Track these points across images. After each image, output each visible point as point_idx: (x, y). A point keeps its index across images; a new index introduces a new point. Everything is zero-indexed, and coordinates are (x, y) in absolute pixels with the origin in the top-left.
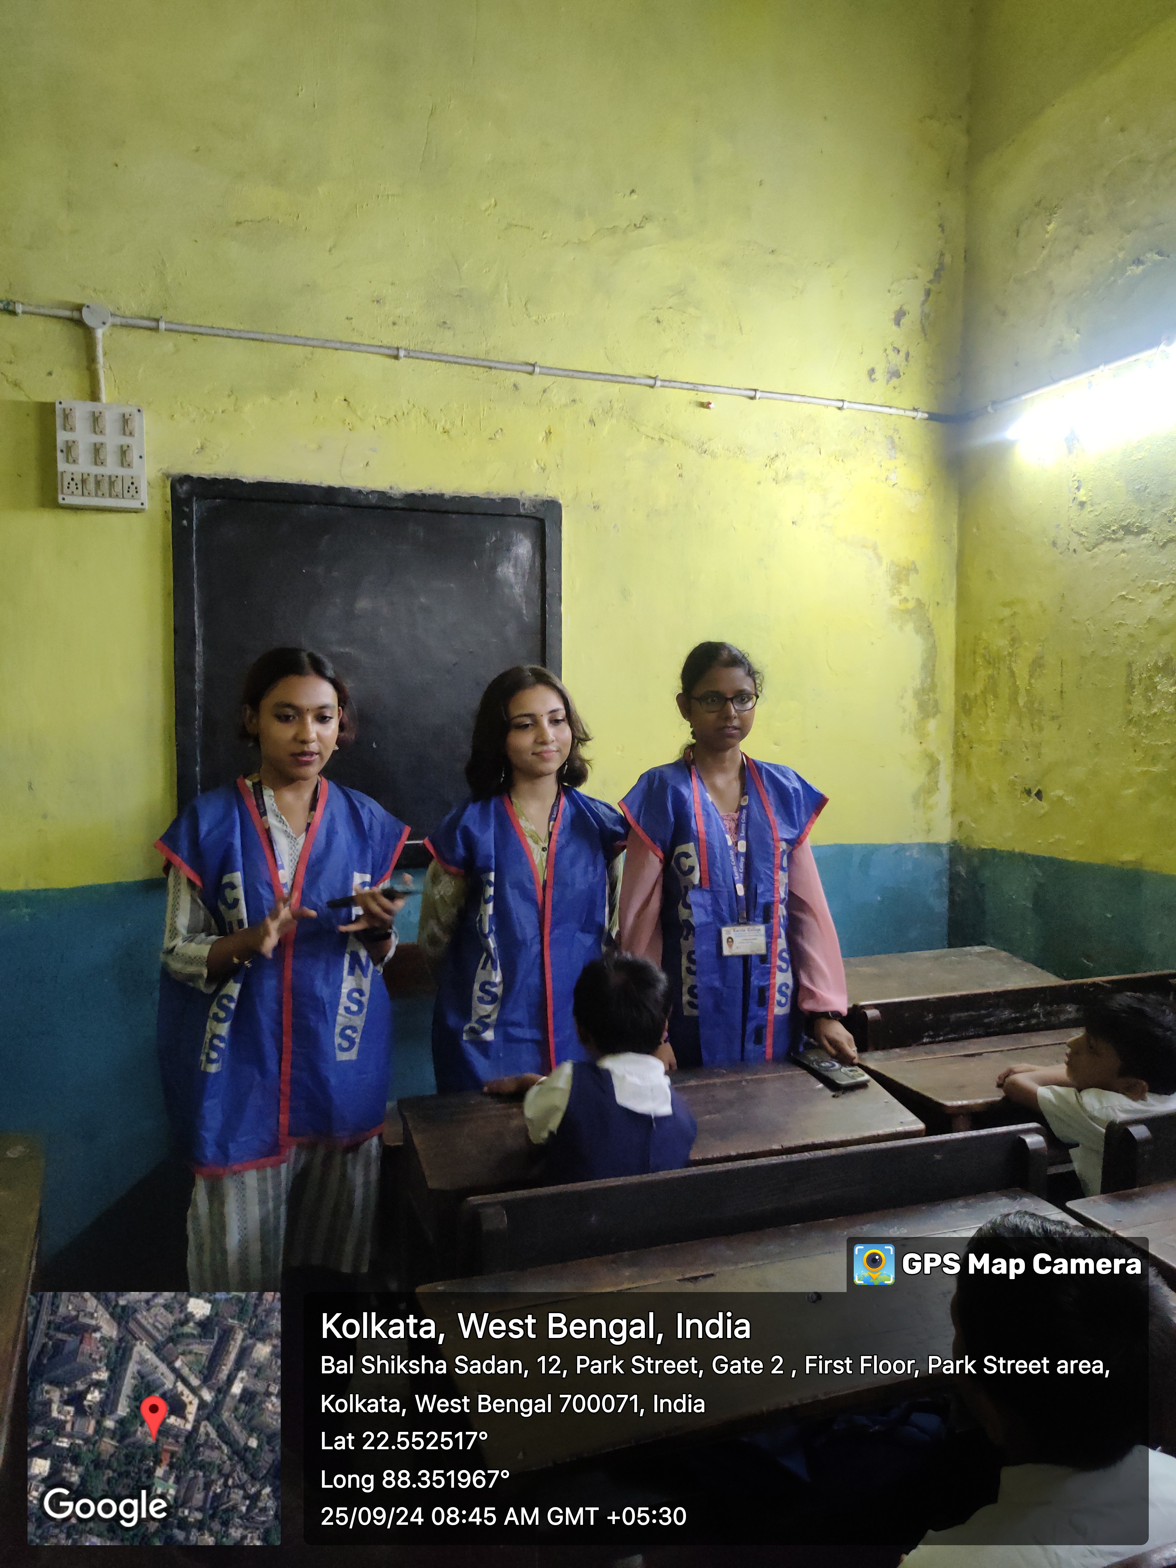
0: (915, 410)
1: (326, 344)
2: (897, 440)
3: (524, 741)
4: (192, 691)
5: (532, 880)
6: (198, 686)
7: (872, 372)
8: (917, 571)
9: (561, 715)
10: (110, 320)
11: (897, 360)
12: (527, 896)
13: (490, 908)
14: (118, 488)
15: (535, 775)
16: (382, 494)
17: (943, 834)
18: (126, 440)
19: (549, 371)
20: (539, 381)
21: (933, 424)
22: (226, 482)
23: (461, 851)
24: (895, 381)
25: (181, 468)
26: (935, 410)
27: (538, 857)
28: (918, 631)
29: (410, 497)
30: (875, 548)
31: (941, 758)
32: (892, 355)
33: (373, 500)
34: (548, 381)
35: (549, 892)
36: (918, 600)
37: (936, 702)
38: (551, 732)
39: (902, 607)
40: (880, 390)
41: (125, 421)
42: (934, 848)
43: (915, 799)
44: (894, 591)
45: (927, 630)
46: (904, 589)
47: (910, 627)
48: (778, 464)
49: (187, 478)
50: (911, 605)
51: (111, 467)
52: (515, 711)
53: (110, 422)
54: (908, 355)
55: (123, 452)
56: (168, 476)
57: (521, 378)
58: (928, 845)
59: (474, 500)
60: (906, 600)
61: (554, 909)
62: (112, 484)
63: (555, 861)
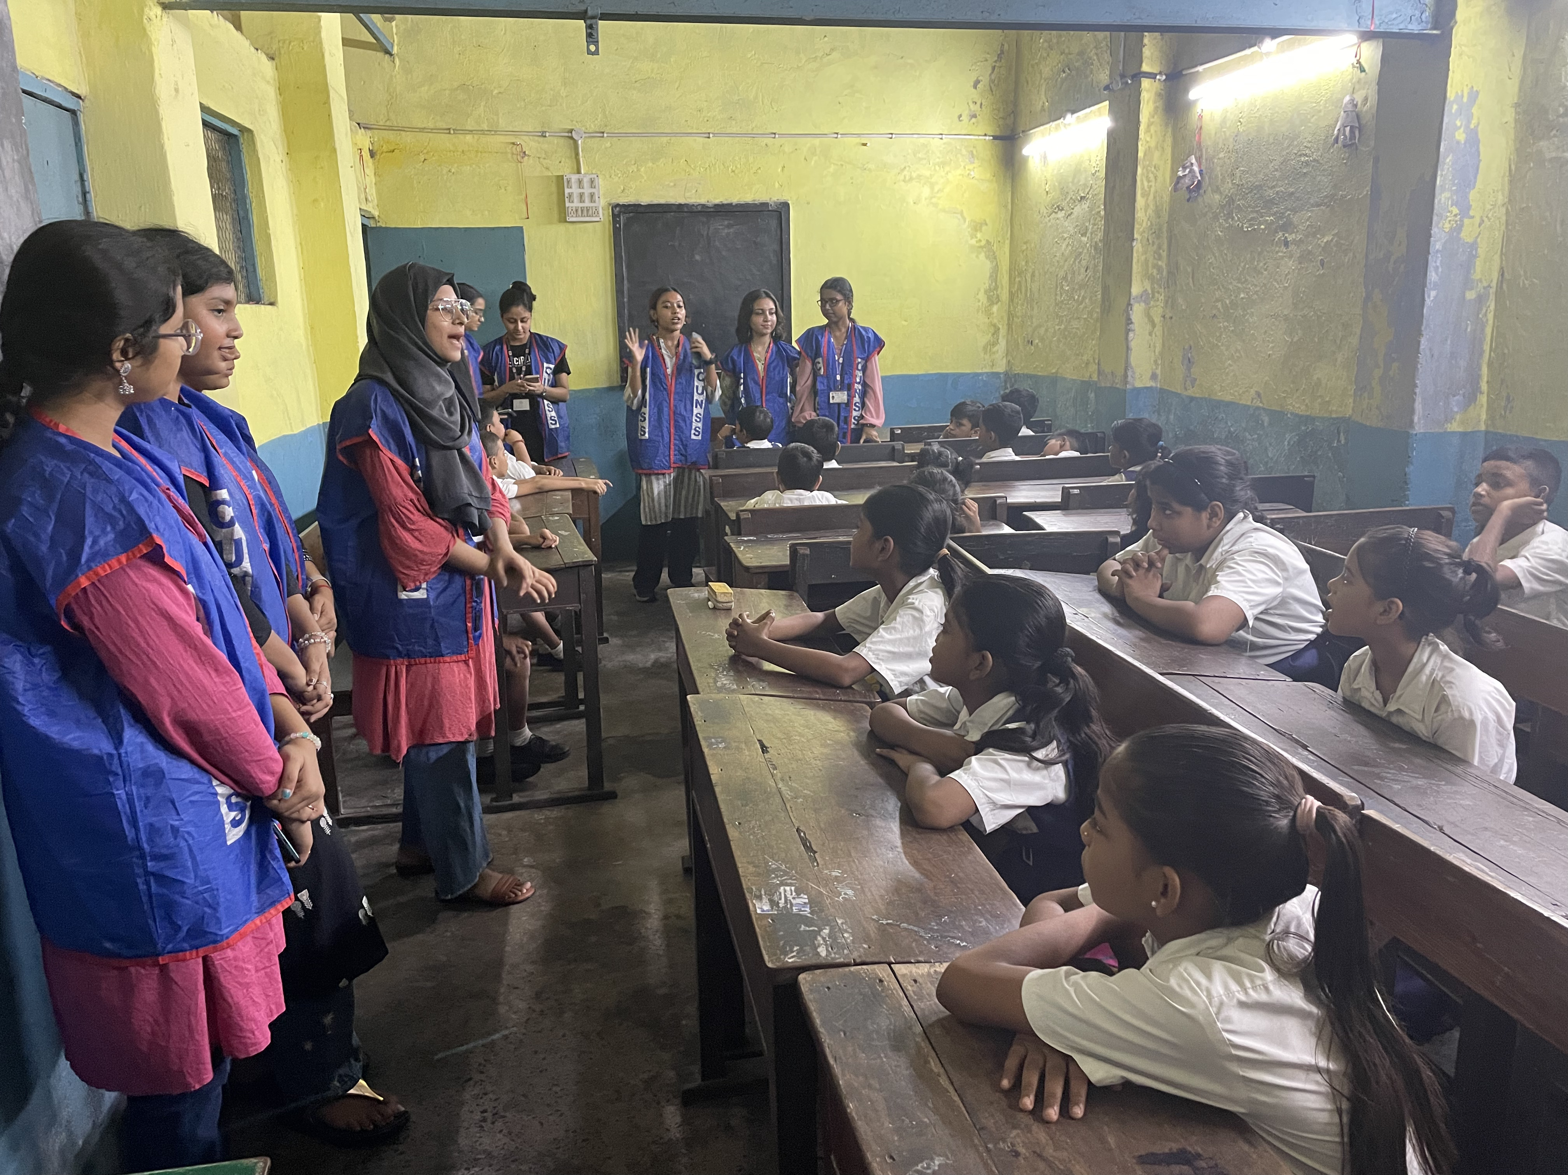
0: (985, 135)
1: (676, 134)
2: (975, 153)
3: (759, 320)
4: (624, 303)
5: (759, 377)
6: (625, 300)
7: (960, 116)
8: (986, 224)
9: (774, 311)
10: (584, 135)
11: (975, 108)
12: (756, 383)
13: (742, 387)
14: (590, 212)
15: (764, 335)
16: (703, 206)
17: (1001, 368)
18: (593, 190)
19: (782, 135)
20: (778, 141)
21: (997, 142)
22: (635, 205)
23: (731, 366)
24: (974, 120)
25: (615, 201)
26: (998, 134)
27: (760, 367)
28: (987, 257)
29: (716, 206)
30: (962, 213)
31: (1000, 327)
32: (972, 106)
33: (699, 208)
34: (783, 140)
35: (764, 381)
36: (987, 241)
37: (998, 295)
38: (769, 317)
39: (978, 245)
40: (965, 125)
41: (592, 181)
42: (996, 375)
43: (985, 348)
44: (973, 236)
45: (993, 257)
46: (979, 235)
47: (982, 256)
48: (905, 172)
49: (618, 205)
50: (983, 243)
51: (587, 204)
52: (756, 307)
53: (586, 184)
54: (981, 104)
55: (592, 195)
56: (610, 204)
57: (769, 141)
58: (993, 373)
59: (747, 205)
60: (980, 241)
61: (767, 387)
62: (588, 210)
63: (767, 368)
